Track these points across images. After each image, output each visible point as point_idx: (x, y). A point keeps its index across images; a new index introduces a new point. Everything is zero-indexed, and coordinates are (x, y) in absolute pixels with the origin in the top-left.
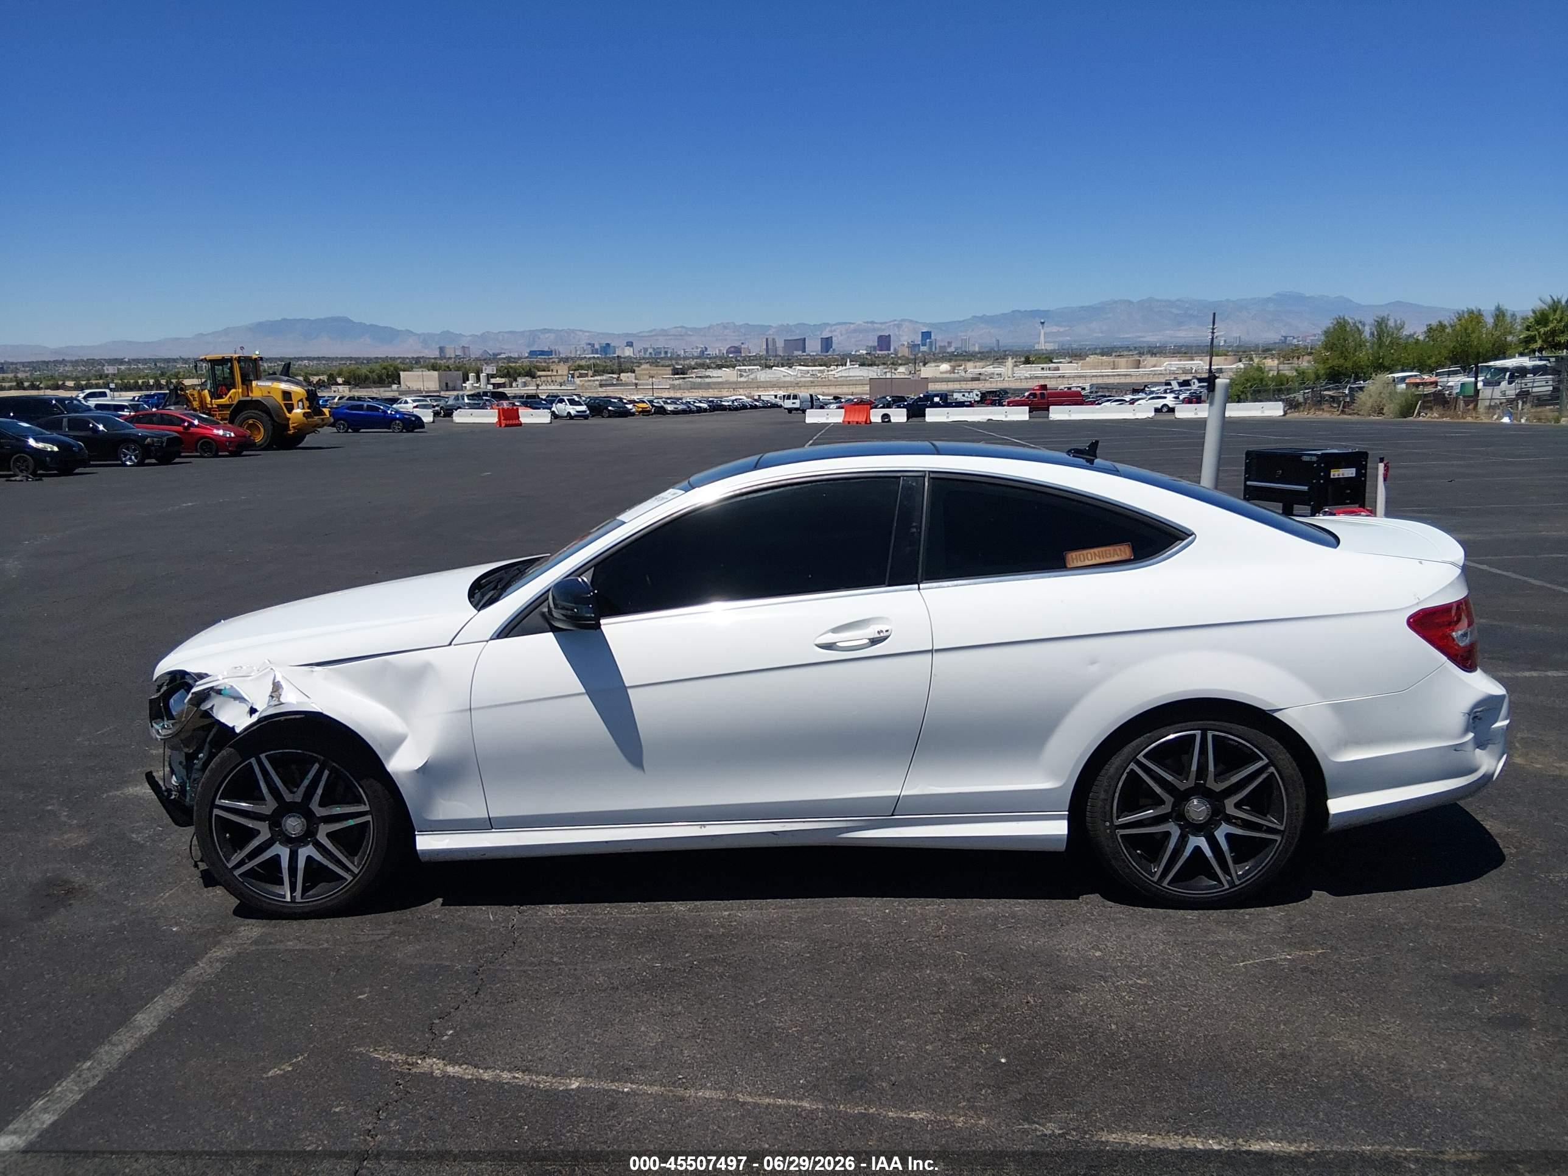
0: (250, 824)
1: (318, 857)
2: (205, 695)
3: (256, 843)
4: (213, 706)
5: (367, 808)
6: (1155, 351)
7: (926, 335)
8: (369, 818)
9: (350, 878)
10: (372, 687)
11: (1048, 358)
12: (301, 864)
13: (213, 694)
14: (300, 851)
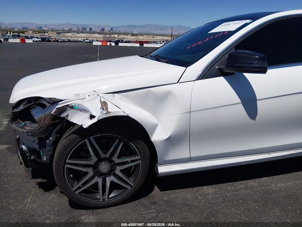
0: (84, 170)
1: (116, 181)
2: (63, 109)
3: (87, 178)
4: (68, 115)
5: (139, 158)
6: (156, 35)
7: (112, 29)
8: (139, 162)
9: (129, 188)
10: (142, 103)
11: (136, 35)
12: (108, 185)
13: (68, 109)
14: (107, 179)
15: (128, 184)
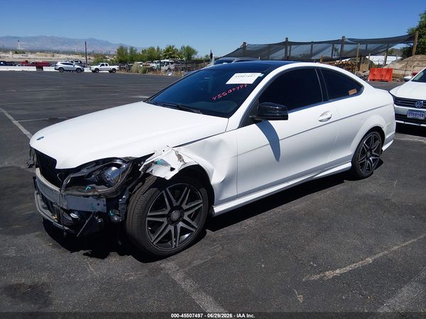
0: (161, 220)
2: (150, 166)
4: (152, 170)
5: (202, 201)
6: (58, 52)
8: (202, 205)
9: (194, 231)
11: (23, 52)
12: (179, 231)
13: (153, 164)
14: (178, 225)
15: (192, 227)
